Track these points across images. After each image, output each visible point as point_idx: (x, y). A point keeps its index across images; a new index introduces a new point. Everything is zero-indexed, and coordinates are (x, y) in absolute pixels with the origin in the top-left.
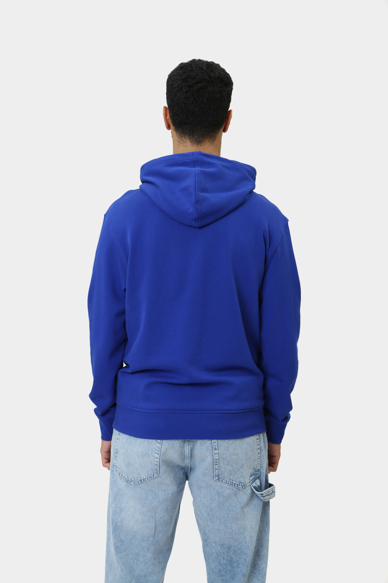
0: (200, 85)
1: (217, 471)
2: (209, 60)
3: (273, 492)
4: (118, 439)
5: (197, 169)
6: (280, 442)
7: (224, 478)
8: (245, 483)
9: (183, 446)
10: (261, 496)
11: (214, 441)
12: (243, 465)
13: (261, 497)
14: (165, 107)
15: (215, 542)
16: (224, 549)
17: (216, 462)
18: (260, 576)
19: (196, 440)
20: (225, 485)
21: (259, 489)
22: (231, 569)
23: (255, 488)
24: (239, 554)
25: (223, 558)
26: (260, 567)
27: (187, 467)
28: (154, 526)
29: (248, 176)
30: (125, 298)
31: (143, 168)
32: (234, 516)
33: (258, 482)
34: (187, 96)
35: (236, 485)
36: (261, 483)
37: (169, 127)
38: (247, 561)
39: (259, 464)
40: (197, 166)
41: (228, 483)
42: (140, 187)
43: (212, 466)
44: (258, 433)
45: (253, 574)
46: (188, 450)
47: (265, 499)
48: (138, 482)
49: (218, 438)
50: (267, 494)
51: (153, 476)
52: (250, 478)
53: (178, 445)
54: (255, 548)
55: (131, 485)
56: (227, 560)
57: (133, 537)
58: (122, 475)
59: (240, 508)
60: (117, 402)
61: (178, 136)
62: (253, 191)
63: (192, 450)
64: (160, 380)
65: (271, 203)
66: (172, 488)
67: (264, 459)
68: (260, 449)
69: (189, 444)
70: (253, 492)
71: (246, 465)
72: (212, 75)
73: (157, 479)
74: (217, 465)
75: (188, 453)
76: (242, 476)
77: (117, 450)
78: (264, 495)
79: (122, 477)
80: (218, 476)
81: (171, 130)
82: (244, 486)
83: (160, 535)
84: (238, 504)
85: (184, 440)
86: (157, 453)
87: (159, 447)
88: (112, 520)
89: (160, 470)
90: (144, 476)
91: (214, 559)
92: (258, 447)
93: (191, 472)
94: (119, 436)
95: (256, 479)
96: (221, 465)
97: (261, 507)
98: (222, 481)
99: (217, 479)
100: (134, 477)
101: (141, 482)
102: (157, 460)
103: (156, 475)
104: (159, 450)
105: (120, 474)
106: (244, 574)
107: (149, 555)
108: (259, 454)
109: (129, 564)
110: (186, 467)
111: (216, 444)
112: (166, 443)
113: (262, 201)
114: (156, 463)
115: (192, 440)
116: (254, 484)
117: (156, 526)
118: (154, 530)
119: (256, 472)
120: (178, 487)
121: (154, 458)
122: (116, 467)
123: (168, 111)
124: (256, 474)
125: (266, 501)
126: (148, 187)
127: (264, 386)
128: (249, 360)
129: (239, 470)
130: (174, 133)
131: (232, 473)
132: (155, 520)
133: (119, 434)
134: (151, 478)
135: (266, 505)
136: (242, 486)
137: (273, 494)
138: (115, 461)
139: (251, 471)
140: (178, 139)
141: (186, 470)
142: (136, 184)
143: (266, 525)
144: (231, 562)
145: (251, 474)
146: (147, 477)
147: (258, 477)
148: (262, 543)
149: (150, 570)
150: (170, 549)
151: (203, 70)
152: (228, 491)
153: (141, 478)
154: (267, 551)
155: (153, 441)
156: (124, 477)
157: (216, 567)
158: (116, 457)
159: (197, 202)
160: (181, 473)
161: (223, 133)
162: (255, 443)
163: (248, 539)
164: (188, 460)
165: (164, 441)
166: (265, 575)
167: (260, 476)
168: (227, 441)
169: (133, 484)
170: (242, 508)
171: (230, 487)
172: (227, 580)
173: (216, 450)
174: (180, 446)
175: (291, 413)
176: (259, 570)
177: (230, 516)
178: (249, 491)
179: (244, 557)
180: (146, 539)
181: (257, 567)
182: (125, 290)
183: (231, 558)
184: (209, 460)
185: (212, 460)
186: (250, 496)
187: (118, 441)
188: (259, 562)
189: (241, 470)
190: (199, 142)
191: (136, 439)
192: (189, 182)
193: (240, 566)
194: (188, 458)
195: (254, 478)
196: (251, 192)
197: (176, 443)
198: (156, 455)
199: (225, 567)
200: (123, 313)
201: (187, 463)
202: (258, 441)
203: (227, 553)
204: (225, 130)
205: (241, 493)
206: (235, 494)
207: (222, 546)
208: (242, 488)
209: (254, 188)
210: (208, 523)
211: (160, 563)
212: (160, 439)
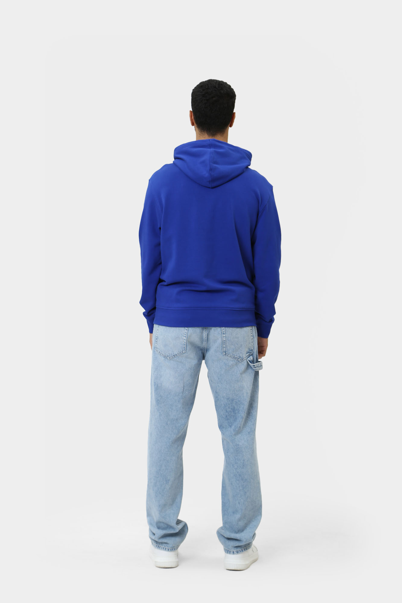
0: (214, 99)
1: (224, 349)
2: (220, 80)
3: (261, 366)
4: (158, 330)
5: (212, 150)
6: (268, 337)
7: (229, 353)
8: (243, 357)
9: (202, 332)
10: (253, 366)
11: (223, 328)
12: (241, 345)
13: (253, 368)
14: (191, 111)
15: (223, 397)
16: (229, 401)
17: (224, 343)
18: (253, 420)
19: (211, 327)
20: (230, 358)
21: (253, 362)
22: (234, 415)
23: (250, 361)
24: (239, 405)
25: (229, 407)
26: (252, 414)
27: (205, 349)
28: (183, 386)
29: (246, 157)
30: (160, 234)
31: (176, 150)
32: (236, 379)
33: (251, 358)
34: (206, 106)
35: (237, 359)
36: (253, 359)
37: (193, 124)
38: (245, 409)
39: (252, 346)
40: (212, 148)
41: (232, 357)
42: (173, 162)
43: (221, 345)
44: (252, 326)
45: (248, 418)
46: (205, 335)
47: (256, 369)
48: (172, 356)
49: (226, 326)
50: (257, 366)
51: (182, 352)
52: (247, 354)
53: (199, 331)
54: (249, 402)
55: (167, 359)
56: (231, 409)
57: (169, 394)
58: (161, 353)
59: (240, 374)
60: (156, 307)
61: (200, 131)
62: (249, 167)
63: (208, 335)
64: (187, 288)
65: (261, 175)
66: (195, 362)
67: (255, 343)
68: (253, 336)
69: (206, 331)
70: (248, 365)
71: (244, 345)
72: (222, 92)
73: (185, 354)
74: (224, 344)
75: (205, 337)
76: (241, 353)
77: (157, 337)
78: (255, 366)
79: (161, 354)
80: (225, 352)
81: (194, 126)
82: (242, 360)
83: (187, 392)
84: (238, 371)
85: (203, 327)
86: (185, 337)
87: (186, 332)
88: (155, 383)
89: (187, 348)
90: (176, 353)
91: (223, 409)
92: (252, 334)
93: (207, 352)
94: (158, 328)
95: (250, 356)
96: (227, 344)
97: (254, 374)
98: (227, 355)
99: (225, 354)
100: (169, 354)
101: (174, 356)
102: (185, 341)
103: (184, 351)
104: (186, 334)
105: (159, 353)
106: (242, 417)
107: (180, 406)
108: (252, 339)
109: (166, 411)
110: (203, 348)
111: (224, 330)
112: (191, 330)
113: (255, 174)
114: (184, 343)
115: (208, 328)
116: (249, 359)
117: (184, 386)
118: (183, 389)
119: (250, 351)
120: (198, 361)
121: (183, 340)
122: (157, 348)
123: (192, 114)
124: (250, 352)
125: (257, 370)
126: (179, 162)
127: (256, 298)
128: (245, 278)
129: (239, 348)
130: (197, 129)
131: (235, 350)
132: (184, 382)
133: (158, 327)
134: (181, 353)
135: (257, 374)
136: (241, 359)
137: (261, 367)
138: (156, 345)
139: (247, 350)
140: (200, 133)
141: (203, 351)
142: (170, 160)
143: (257, 387)
144: (234, 410)
145: (247, 352)
146: (178, 353)
147: (252, 355)
148: (254, 399)
149: (180, 416)
150: (192, 403)
151: (216, 88)
152: (232, 363)
153: (174, 354)
154: (257, 404)
155: (183, 329)
156: (162, 354)
157: (224, 414)
158: (156, 342)
159: (211, 170)
160: (200, 352)
161: (230, 127)
162: (250, 332)
163: (245, 394)
164: (205, 343)
165: (190, 328)
166: (256, 419)
167: (253, 354)
168: (231, 328)
169: (169, 358)
170: (241, 374)
171: (233, 360)
172: (231, 422)
173: (224, 334)
174: (200, 332)
175: (275, 316)
176: (252, 416)
177: (233, 379)
178: (245, 363)
179: (243, 406)
180: (177, 395)
181: (250, 414)
182: (160, 228)
183: (234, 407)
184: (219, 341)
185: (221, 341)
186: (246, 366)
187: (157, 331)
188: (252, 411)
189: (240, 349)
190: (213, 135)
191: (170, 328)
192: (206, 157)
193: (240, 412)
194: (205, 341)
195: (249, 355)
196: (247, 167)
197: (198, 330)
198: (185, 338)
199: (230, 414)
200: (159, 244)
201: (204, 345)
202: (251, 331)
203: (231, 404)
204: (231, 126)
205: (240, 364)
206: (236, 364)
207: (228, 399)
208: (241, 360)
209: (249, 165)
210: (219, 384)
211: (186, 411)
212: (187, 327)
